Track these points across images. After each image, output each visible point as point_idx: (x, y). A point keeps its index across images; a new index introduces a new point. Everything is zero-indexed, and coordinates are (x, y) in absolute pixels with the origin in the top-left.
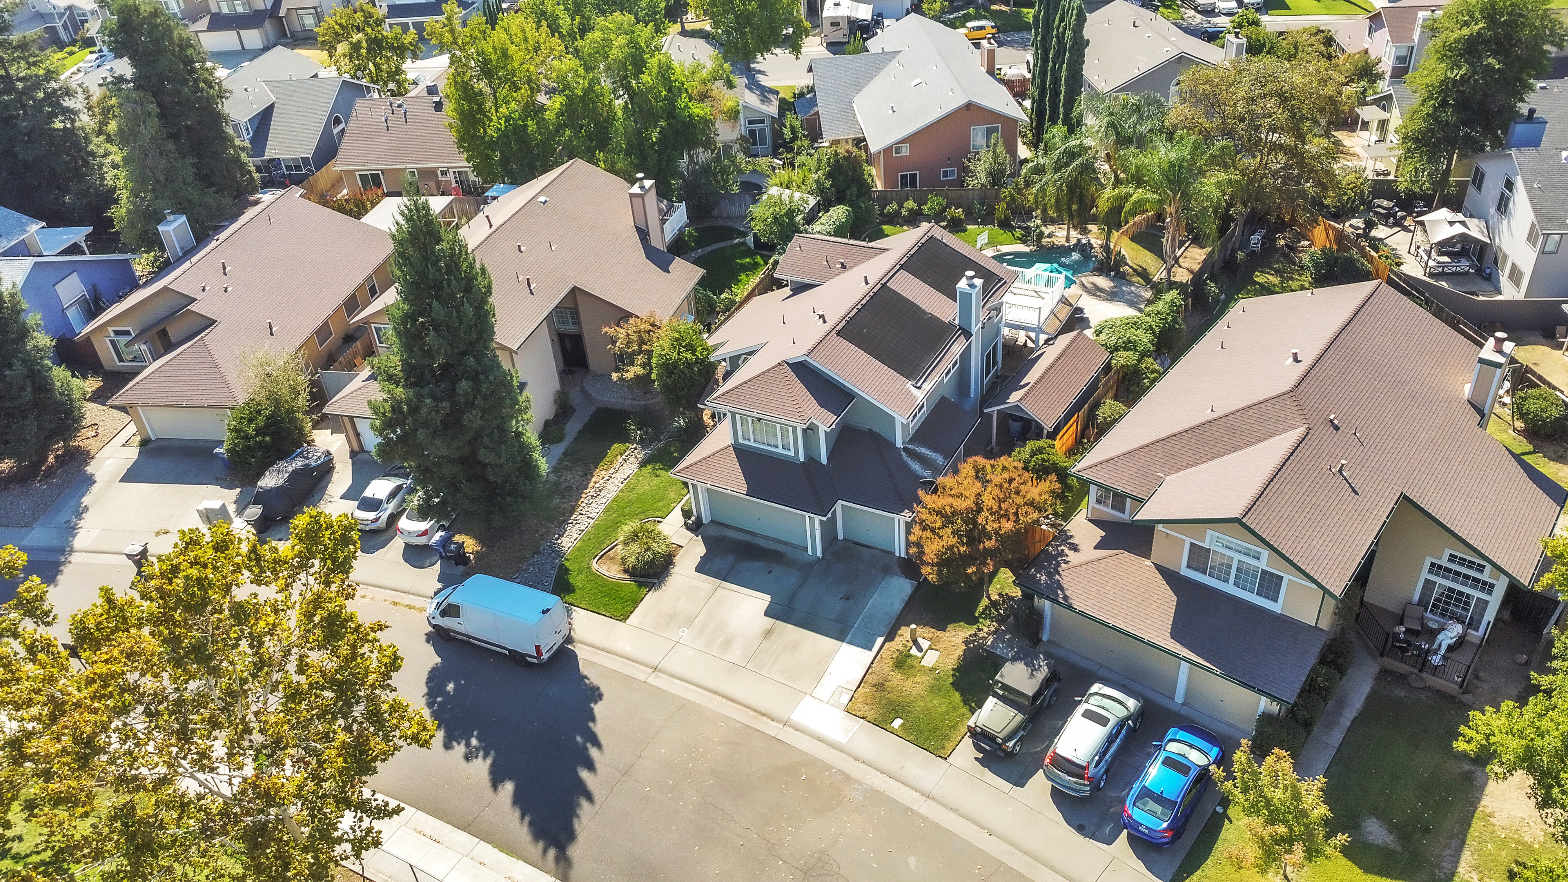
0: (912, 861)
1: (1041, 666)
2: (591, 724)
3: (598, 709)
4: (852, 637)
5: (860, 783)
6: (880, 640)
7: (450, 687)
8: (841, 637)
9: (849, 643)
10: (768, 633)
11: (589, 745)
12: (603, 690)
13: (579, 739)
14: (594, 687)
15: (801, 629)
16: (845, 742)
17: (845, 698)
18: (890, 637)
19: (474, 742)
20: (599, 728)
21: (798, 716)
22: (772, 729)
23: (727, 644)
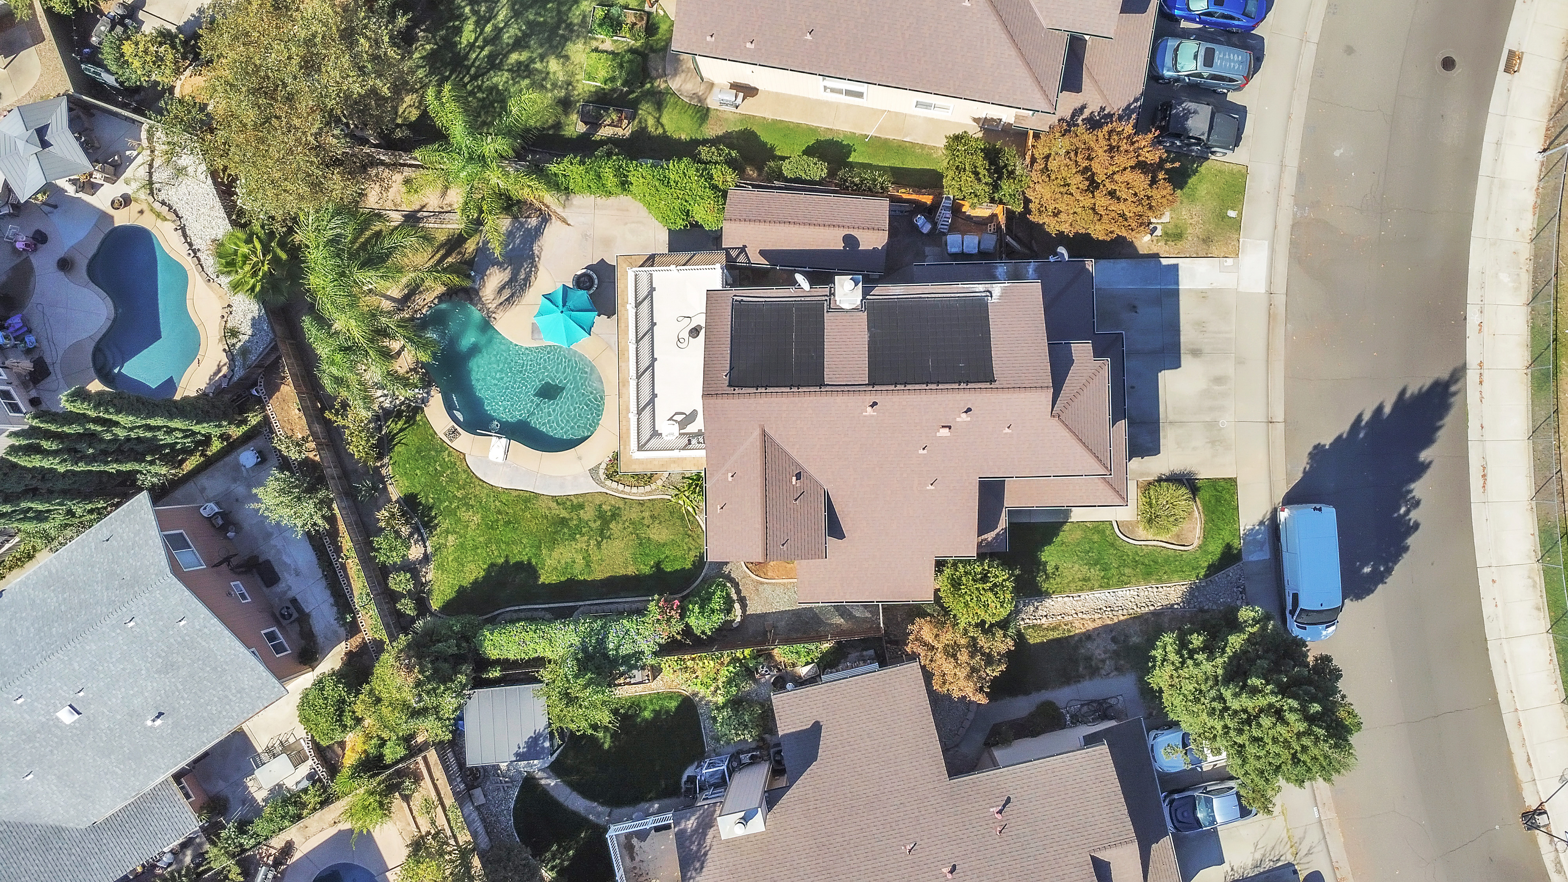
0: (1337, 153)
1: (1184, 109)
2: (1345, 436)
3: (1327, 441)
4: (1171, 285)
5: (1295, 214)
6: (1164, 262)
7: (1367, 570)
8: (1176, 293)
9: (1177, 283)
10: (1196, 353)
11: (1363, 423)
12: (1310, 449)
13: (1361, 435)
14: (1310, 459)
15: (1181, 328)
16: (1266, 243)
17: (1230, 261)
18: (1156, 256)
19: (1403, 510)
20: (1344, 428)
21: (1262, 288)
22: (1280, 300)
23: (1219, 380)
